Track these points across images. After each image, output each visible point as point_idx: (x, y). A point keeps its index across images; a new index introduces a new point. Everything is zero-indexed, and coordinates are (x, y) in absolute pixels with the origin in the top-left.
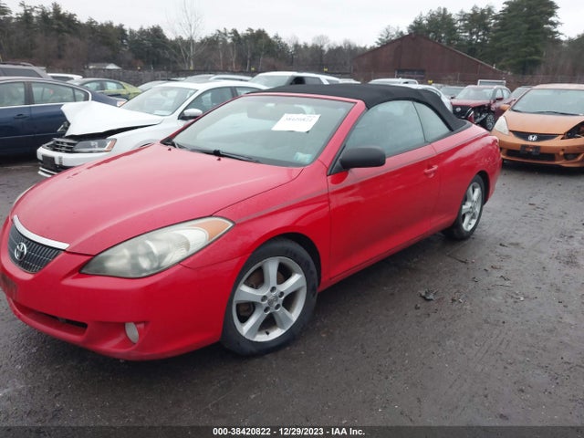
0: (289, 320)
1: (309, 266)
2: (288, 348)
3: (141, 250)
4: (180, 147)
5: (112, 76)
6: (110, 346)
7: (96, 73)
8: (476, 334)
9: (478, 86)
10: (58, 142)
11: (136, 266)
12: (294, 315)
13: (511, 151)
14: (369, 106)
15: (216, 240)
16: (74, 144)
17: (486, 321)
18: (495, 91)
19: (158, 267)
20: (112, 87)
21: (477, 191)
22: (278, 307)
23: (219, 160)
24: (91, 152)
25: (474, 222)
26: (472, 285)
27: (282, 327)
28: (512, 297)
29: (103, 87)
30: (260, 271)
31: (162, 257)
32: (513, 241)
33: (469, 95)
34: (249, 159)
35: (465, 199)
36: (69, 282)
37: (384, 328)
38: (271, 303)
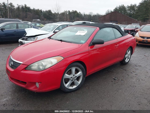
0: (78, 83)
1: (83, 69)
2: (78, 91)
3: (40, 64)
4: (52, 39)
5: (38, 22)
6: (32, 88)
7: (35, 21)
8: (128, 89)
9: (132, 25)
10: (24, 38)
11: (39, 68)
12: (79, 82)
13: (140, 42)
14: (100, 29)
15: (59, 62)
16: (27, 38)
17: (131, 86)
18: (136, 26)
19: (44, 68)
20: (38, 25)
21: (129, 52)
22: (75, 80)
23: (61, 42)
24: (31, 40)
25: (128, 60)
26: (127, 76)
27: (76, 85)
28: (138, 80)
29: (36, 25)
30: (71, 70)
31: (45, 66)
32: (139, 65)
33: (129, 27)
34: (69, 42)
35: (126, 54)
36: (22, 72)
37: (103, 87)
38: (73, 79)
